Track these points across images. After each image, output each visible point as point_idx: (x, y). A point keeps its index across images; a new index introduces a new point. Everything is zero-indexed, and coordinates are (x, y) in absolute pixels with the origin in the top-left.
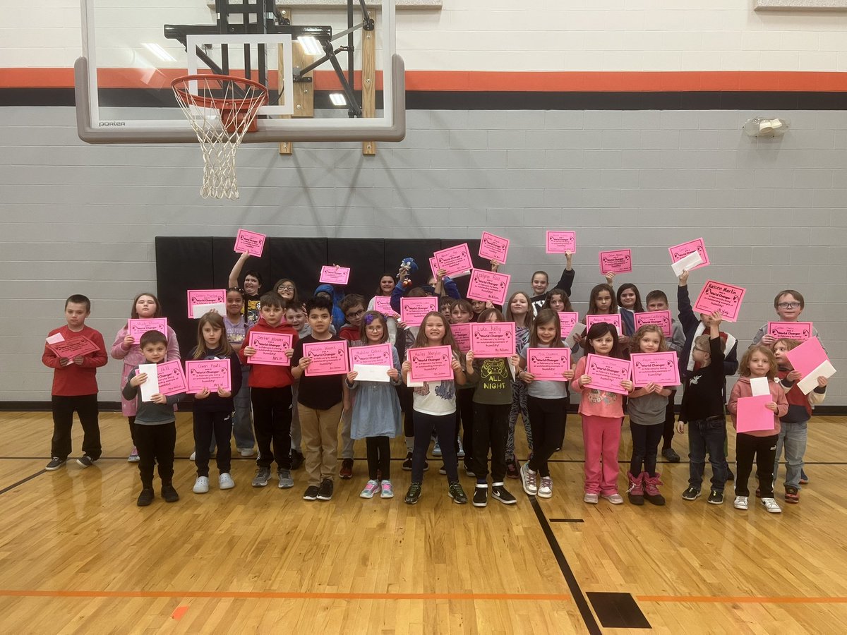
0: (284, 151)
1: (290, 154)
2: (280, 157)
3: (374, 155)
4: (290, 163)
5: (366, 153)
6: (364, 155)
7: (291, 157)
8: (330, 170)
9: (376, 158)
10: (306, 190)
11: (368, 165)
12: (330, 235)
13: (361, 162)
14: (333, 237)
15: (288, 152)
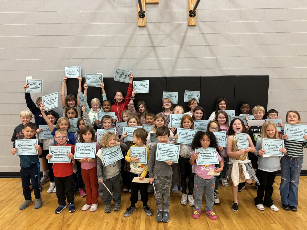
0: (141, 24)
1: (144, 26)
2: (138, 28)
3: (194, 26)
4: (144, 32)
5: (191, 24)
6: (189, 26)
7: (145, 28)
8: (168, 36)
9: (196, 27)
10: (154, 48)
11: (191, 32)
12: (168, 75)
13: (187, 30)
14: (170, 76)
15: (144, 25)
